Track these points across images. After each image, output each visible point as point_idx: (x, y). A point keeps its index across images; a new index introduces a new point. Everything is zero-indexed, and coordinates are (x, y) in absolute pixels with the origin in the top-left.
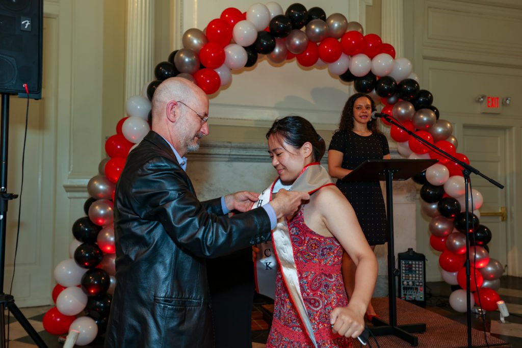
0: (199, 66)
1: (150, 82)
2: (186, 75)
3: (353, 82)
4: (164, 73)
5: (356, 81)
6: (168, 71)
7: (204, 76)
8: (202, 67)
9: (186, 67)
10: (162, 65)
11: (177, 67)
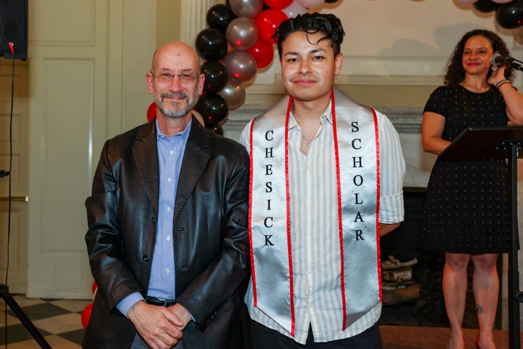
0: (262, 6)
1: (199, 31)
2: (244, 19)
3: (494, 13)
4: (218, 19)
5: (499, 10)
6: (223, 16)
7: (268, 19)
8: (265, 7)
9: (245, 10)
10: (216, 9)
11: (234, 10)
